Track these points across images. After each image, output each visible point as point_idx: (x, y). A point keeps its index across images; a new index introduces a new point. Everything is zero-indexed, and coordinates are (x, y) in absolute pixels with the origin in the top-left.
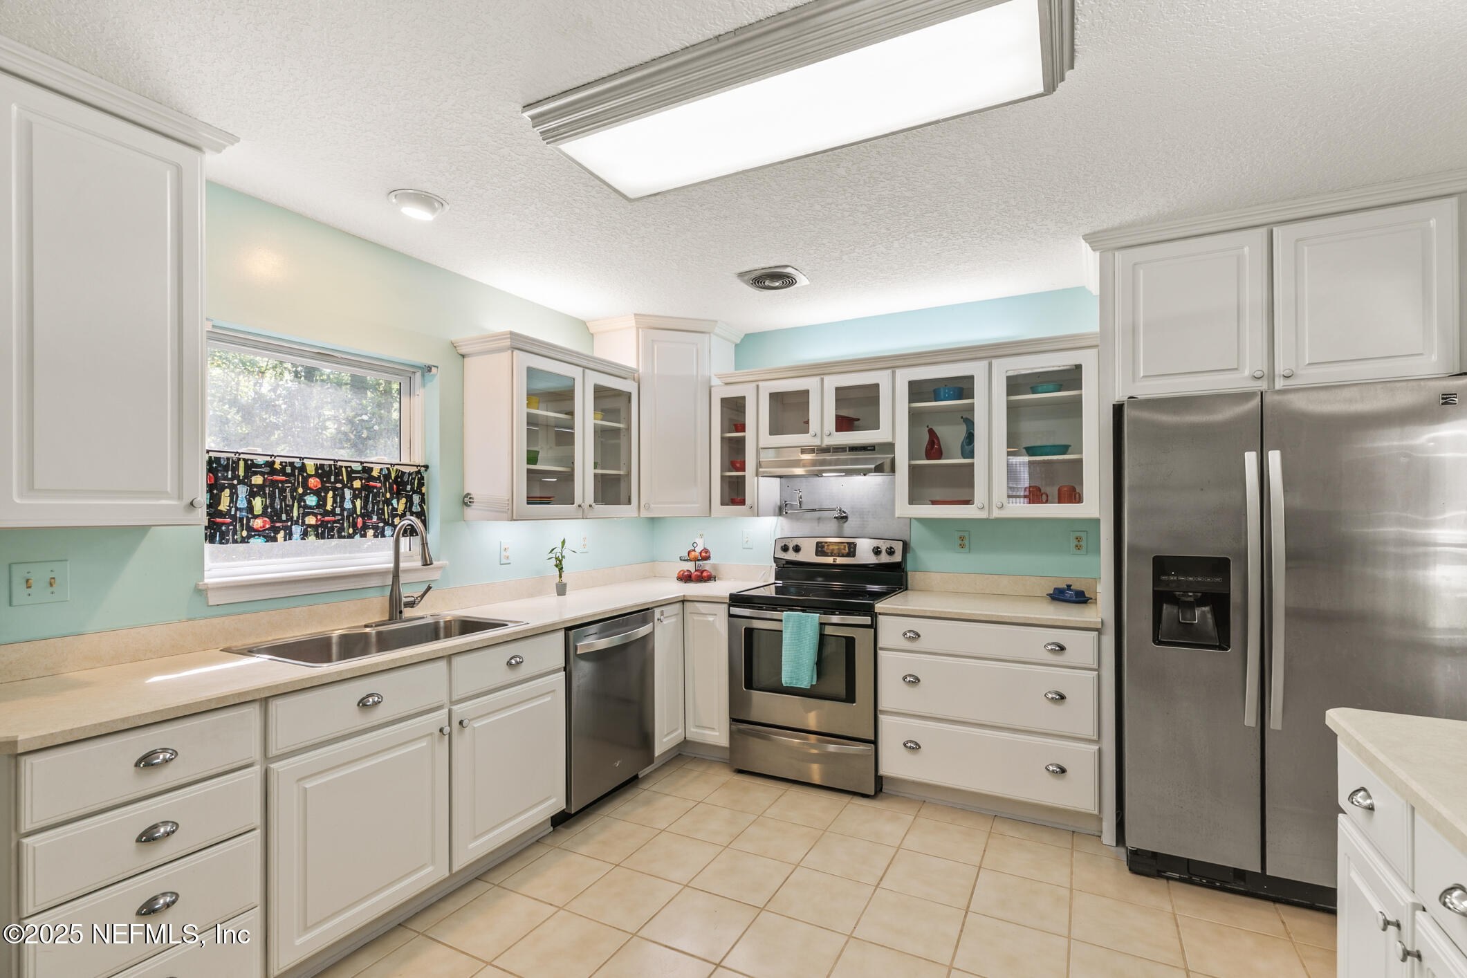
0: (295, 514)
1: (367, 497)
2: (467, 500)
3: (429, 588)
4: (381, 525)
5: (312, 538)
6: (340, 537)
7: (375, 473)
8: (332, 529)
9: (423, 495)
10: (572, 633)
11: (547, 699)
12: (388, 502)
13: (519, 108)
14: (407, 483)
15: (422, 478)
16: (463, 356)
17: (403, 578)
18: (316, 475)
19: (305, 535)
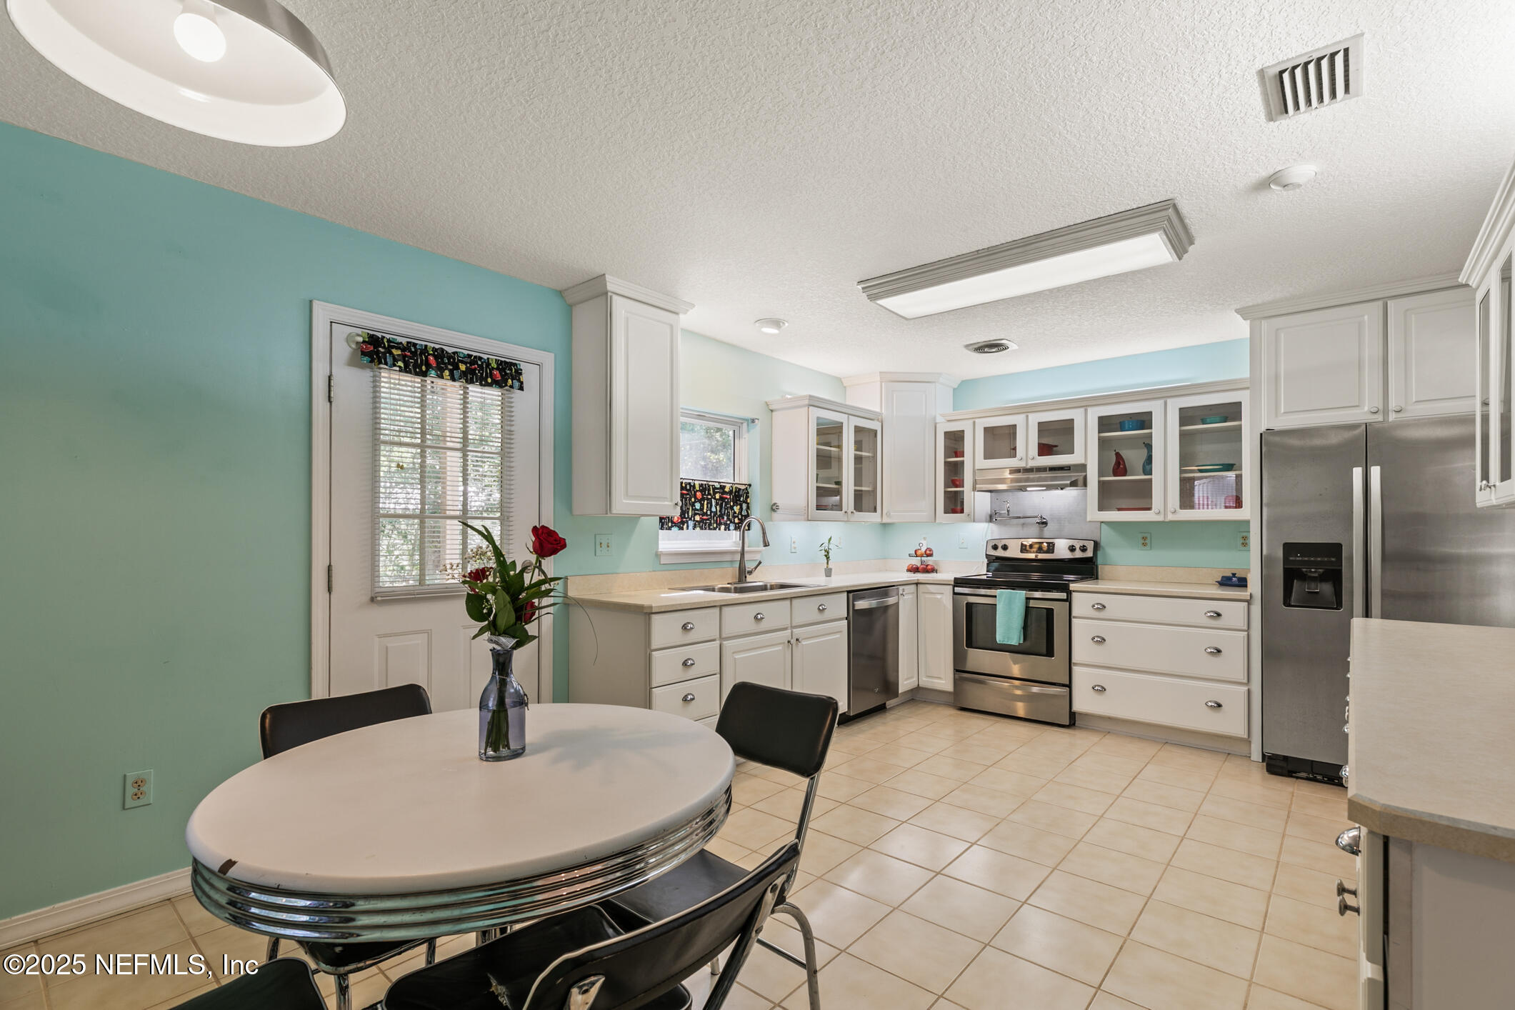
0: (690, 514)
1: (722, 504)
2: (774, 508)
3: (760, 563)
4: (728, 522)
5: (698, 529)
6: (710, 529)
7: (727, 490)
8: (706, 524)
9: (748, 504)
10: (851, 595)
11: (838, 636)
12: (732, 508)
13: (856, 283)
14: (741, 496)
15: (748, 493)
16: (772, 411)
17: (747, 557)
18: (700, 491)
19: (694, 527)
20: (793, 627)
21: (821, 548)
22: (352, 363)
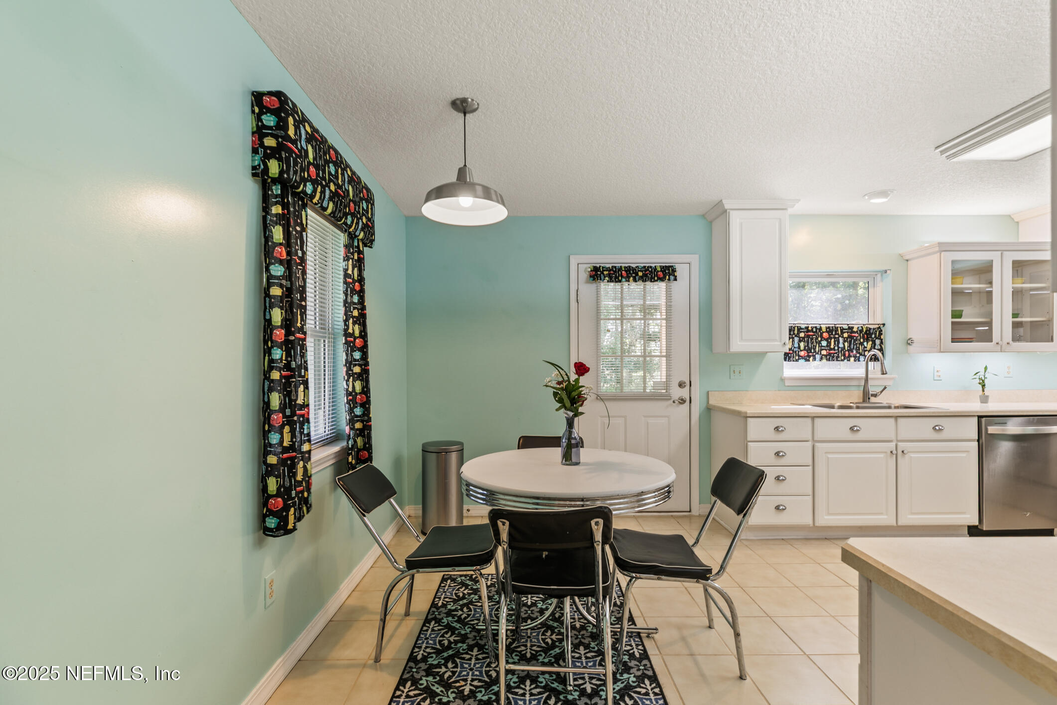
0: (817, 350)
1: (850, 341)
2: (909, 342)
3: (885, 388)
4: (858, 355)
5: (824, 360)
6: (837, 360)
7: (855, 330)
8: (833, 357)
9: (882, 340)
10: (983, 420)
11: (964, 455)
12: (862, 344)
13: (933, 149)
14: (872, 334)
15: (882, 331)
16: (907, 260)
17: (870, 383)
18: (827, 332)
19: (821, 359)
20: (898, 441)
21: (975, 377)
22: (587, 282)
